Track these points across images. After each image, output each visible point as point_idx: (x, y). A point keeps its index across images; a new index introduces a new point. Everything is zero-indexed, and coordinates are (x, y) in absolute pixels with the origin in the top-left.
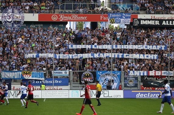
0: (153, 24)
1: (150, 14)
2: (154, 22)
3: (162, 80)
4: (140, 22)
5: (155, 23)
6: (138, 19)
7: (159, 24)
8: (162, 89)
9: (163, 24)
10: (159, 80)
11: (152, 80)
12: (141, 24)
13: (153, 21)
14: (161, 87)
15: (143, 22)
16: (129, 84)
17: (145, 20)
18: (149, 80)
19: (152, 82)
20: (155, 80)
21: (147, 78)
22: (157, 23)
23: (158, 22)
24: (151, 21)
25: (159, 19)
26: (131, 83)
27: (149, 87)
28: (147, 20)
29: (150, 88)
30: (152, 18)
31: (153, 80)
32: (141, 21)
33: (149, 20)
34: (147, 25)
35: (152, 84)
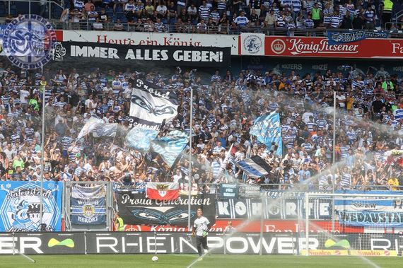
0: (103, 56)
1: (92, 30)
2: (106, 51)
3: (167, 206)
4: (68, 51)
5: (107, 55)
6: (63, 43)
7: (117, 57)
8: (167, 229)
9: (127, 58)
10: (158, 206)
11: (143, 205)
12: (73, 54)
13: (103, 49)
14: (165, 224)
15: (76, 51)
16: (83, 217)
17: (81, 45)
18: (134, 205)
19: (143, 210)
20: (149, 206)
21: (128, 201)
22: (113, 53)
23: (116, 50)
24: (97, 48)
25: (118, 43)
26: (88, 215)
27: (135, 224)
28: (87, 44)
29: (139, 226)
30: (101, 42)
31: (146, 205)
32: (73, 47)
33: (93, 45)
34: (87, 57)
35: (143, 215)
